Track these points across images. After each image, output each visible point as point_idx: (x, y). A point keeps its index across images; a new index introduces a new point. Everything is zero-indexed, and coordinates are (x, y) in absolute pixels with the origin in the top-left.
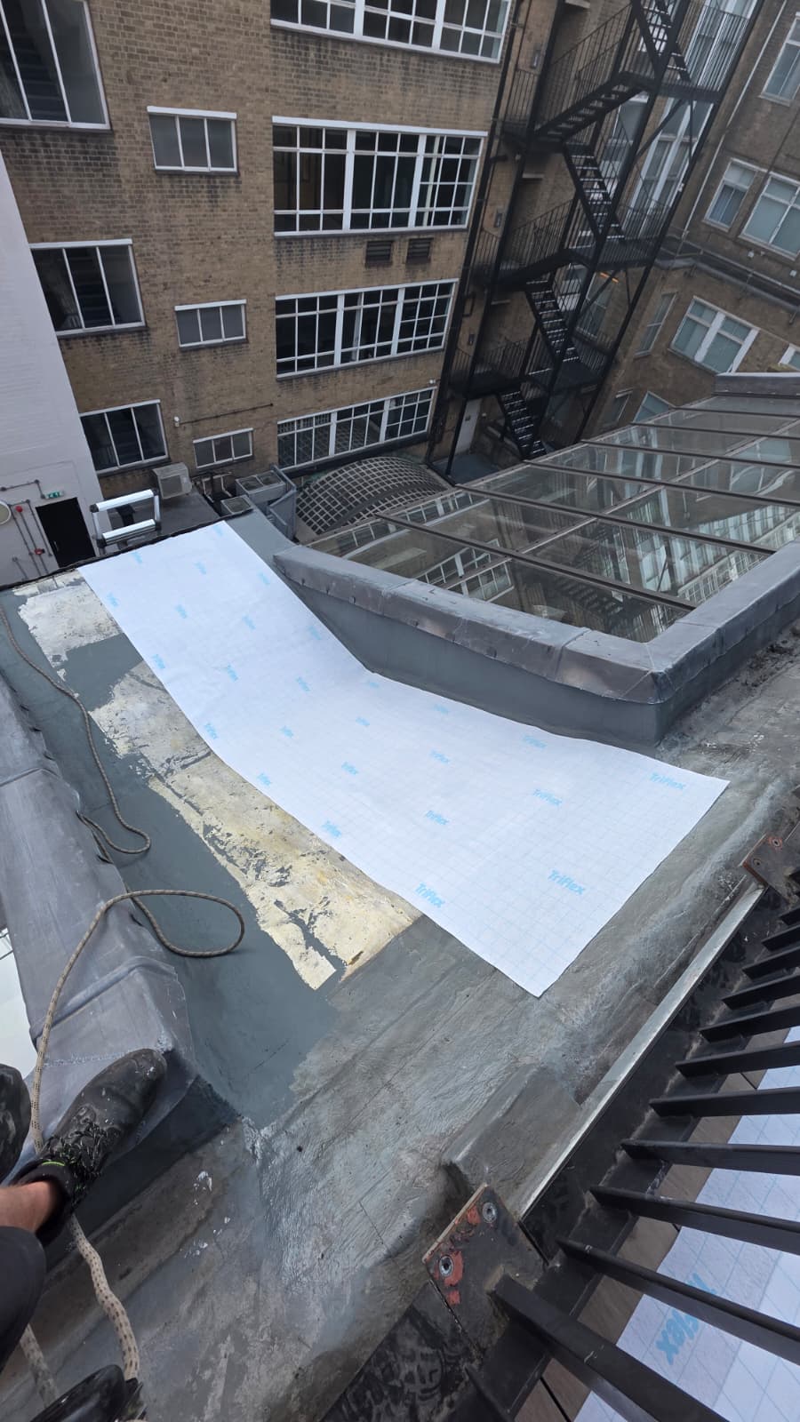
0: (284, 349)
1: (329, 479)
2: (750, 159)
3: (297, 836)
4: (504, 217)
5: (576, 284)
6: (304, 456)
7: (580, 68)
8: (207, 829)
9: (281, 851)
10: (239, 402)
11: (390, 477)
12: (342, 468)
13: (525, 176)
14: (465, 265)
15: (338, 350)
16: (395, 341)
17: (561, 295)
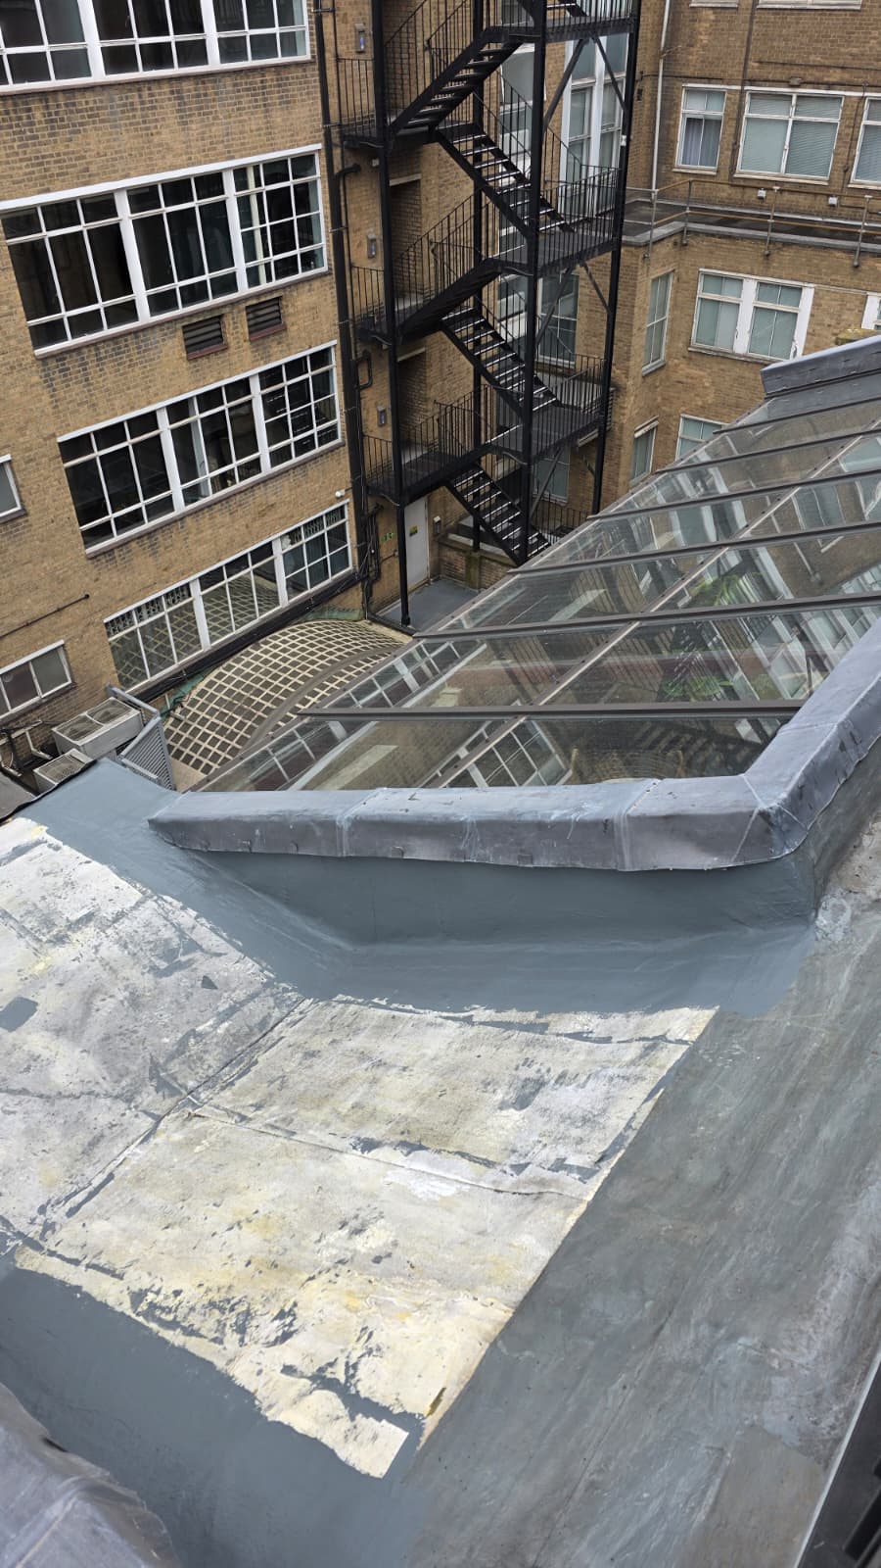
0: (89, 508)
1: (211, 684)
2: (709, 80)
3: (294, 1252)
4: (379, 243)
5: (518, 299)
6: (161, 659)
7: (427, 36)
8: (137, 1297)
9: (273, 1285)
10: (32, 607)
11: (312, 654)
12: (230, 662)
13: (392, 183)
14: (340, 319)
15: (176, 488)
16: (264, 451)
17: (500, 321)
